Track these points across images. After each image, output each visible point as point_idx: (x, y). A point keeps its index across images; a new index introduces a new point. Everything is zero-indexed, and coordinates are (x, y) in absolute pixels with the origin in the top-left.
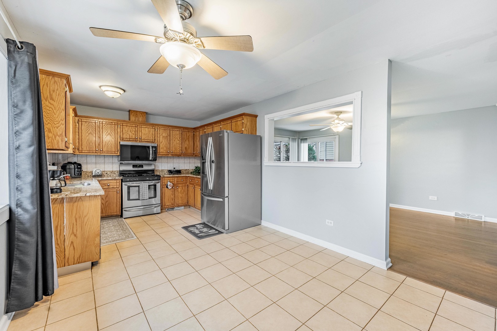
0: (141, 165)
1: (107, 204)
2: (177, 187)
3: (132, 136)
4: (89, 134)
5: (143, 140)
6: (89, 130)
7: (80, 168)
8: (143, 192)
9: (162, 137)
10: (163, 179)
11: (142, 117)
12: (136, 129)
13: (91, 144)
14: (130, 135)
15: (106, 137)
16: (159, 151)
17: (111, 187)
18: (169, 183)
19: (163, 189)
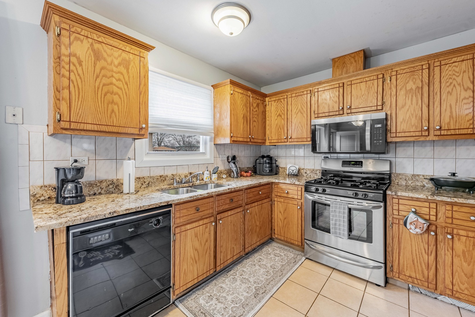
0: (359, 162)
1: (285, 223)
2: (449, 237)
3: (333, 107)
4: (278, 116)
5: (353, 111)
6: (278, 112)
7: (271, 163)
8: (336, 220)
9: (403, 92)
10: (395, 201)
11: (354, 64)
12: (341, 90)
13: (280, 129)
14: (329, 106)
15: (295, 117)
16: (393, 130)
17: (290, 196)
18: (412, 217)
19: (395, 227)
